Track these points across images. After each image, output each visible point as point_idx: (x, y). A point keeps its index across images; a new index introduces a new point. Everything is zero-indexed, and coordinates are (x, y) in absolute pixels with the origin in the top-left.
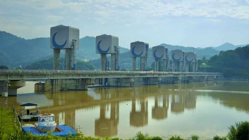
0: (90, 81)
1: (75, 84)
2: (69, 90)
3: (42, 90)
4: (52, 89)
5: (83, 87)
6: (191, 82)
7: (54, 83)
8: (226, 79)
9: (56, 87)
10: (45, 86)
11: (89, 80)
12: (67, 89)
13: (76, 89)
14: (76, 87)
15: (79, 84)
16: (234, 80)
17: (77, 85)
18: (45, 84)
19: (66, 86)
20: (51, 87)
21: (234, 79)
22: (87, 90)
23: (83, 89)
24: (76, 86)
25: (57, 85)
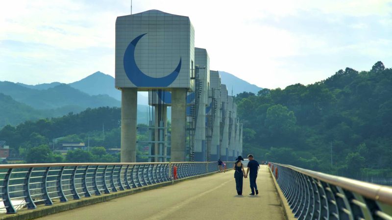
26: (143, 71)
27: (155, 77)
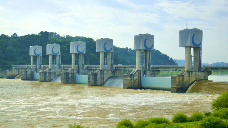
1: (204, 76)
3: (182, 81)
4: (189, 79)
7: (191, 75)
9: (192, 78)
10: (184, 77)
14: (205, 77)
17: (205, 76)
18: (185, 76)
19: (198, 77)
20: (188, 78)
25: (192, 77)
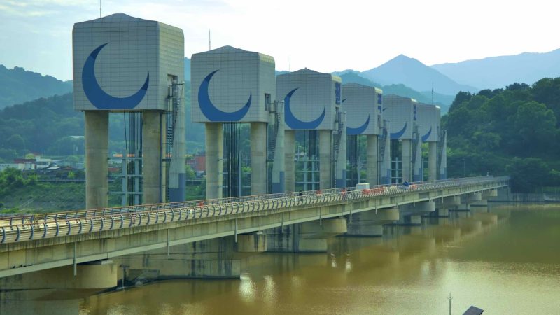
0: (256, 242)
2: (161, 279)
5: (223, 266)
6: (444, 217)
8: (518, 199)
11: (252, 237)
12: (154, 275)
13: (193, 273)
15: (205, 257)
16: (547, 202)
19: (146, 263)
21: (546, 198)
22: (238, 278)
23: (224, 273)
24: (193, 261)
26: (104, 89)
27: (119, 97)
